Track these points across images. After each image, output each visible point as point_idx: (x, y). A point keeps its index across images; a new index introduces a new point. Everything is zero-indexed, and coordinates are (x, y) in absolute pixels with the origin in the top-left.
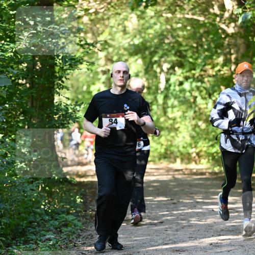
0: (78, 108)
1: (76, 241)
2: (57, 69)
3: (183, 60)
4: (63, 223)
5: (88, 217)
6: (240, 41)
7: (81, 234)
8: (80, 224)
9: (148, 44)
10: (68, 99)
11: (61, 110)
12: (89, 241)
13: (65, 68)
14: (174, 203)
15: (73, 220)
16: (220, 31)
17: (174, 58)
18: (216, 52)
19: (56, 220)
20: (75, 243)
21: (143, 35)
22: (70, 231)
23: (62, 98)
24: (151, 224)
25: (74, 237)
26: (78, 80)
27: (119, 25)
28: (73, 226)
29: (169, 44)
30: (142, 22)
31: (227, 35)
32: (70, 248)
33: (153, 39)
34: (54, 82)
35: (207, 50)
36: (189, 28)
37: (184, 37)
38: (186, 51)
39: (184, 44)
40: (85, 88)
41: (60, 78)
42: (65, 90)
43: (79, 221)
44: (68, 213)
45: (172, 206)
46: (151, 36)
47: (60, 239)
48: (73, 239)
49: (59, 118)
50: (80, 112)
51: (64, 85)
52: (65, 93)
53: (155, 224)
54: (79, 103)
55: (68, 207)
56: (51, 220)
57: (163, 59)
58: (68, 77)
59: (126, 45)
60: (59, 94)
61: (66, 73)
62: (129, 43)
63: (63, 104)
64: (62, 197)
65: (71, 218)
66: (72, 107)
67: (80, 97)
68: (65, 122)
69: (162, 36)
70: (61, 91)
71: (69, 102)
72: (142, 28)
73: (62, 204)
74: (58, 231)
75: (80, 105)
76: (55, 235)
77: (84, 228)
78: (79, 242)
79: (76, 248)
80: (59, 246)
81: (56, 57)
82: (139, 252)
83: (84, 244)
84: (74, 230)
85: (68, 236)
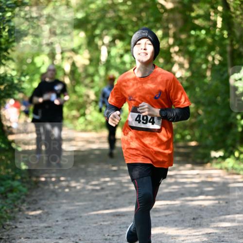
0: (23, 79)
3: (123, 34)
4: (9, 189)
5: (33, 183)
6: (178, 16)
7: (26, 199)
8: (25, 190)
9: (90, 18)
10: (13, 70)
11: (8, 81)
12: (34, 206)
13: (11, 40)
14: (115, 171)
15: (18, 186)
16: (158, 6)
17: (114, 31)
18: (155, 26)
19: (2, 185)
20: (20, 208)
21: (86, 9)
22: (16, 197)
23: (8, 69)
24: (93, 190)
25: (19, 201)
26: (23, 53)
28: (18, 192)
29: (110, 18)
31: (166, 10)
32: (16, 213)
33: (95, 13)
35: (146, 24)
36: (129, 3)
37: (126, 12)
38: (126, 25)
39: (125, 17)
40: (29, 61)
41: (6, 50)
42: (10, 62)
43: (24, 187)
44: (13, 179)
45: (113, 173)
46: (94, 11)
47: (6, 204)
48: (18, 204)
49: (5, 88)
51: (10, 56)
52: (10, 64)
53: (97, 191)
54: (25, 74)
57: (104, 33)
58: (13, 49)
60: (4, 65)
61: (11, 45)
63: (9, 75)
64: (7, 164)
65: (16, 183)
66: (18, 77)
67: (25, 67)
68: (11, 92)
69: (103, 10)
70: (7, 63)
71: (14, 73)
72: (85, 3)
73: (7, 171)
74: (4, 196)
75: (25, 76)
76: (1, 200)
77: (28, 193)
78: (24, 207)
79: (21, 213)
80: (5, 210)
81: (2, 30)
82: (81, 217)
83: (28, 209)
84: (19, 196)
85: (13, 201)
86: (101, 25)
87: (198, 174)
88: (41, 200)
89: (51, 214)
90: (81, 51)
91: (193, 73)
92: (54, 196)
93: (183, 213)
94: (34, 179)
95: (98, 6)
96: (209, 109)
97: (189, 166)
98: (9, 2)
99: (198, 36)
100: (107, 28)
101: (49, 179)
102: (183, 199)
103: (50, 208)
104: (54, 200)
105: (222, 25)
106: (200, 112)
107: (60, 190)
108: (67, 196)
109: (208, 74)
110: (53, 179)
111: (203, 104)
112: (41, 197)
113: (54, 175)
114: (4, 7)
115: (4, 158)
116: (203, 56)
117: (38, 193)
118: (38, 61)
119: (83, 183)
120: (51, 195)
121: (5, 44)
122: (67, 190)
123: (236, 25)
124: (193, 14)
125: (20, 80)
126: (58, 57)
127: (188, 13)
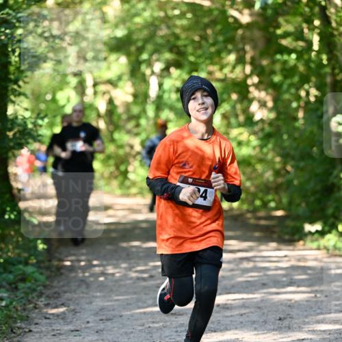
0: (40, 122)
1: (38, 301)
2: (12, 69)
3: (180, 59)
4: (20, 277)
5: (54, 269)
6: (257, 34)
7: (44, 291)
8: (42, 278)
9: (135, 37)
10: (27, 109)
11: (19, 125)
12: (56, 301)
15: (33, 273)
16: (231, 20)
17: (168, 56)
18: (226, 47)
19: (10, 272)
20: (36, 304)
21: (128, 24)
22: (29, 288)
23: (18, 109)
24: (138, 279)
25: (34, 295)
26: (39, 85)
27: (95, 10)
28: (33, 281)
29: (162, 37)
30: (126, 6)
31: (240, 26)
32: (29, 311)
33: (140, 30)
34: (7, 87)
35: (213, 45)
36: (189, 15)
37: (185, 29)
38: (185, 46)
39: (183, 36)
40: (49, 97)
41: (16, 82)
42: (22, 98)
43: (41, 274)
44: (26, 263)
46: (139, 26)
47: (16, 299)
48: (33, 298)
49: (14, 135)
50: (43, 127)
51: (22, 90)
52: (21, 102)
53: (144, 279)
54: (42, 115)
55: (26, 255)
56: (4, 273)
57: (154, 57)
58: (26, 80)
59: (105, 39)
60: (13, 102)
61: (24, 75)
62: (109, 35)
63: (20, 117)
64: (18, 241)
65: (30, 269)
66: (33, 121)
67: (43, 106)
68: (23, 141)
69: (153, 26)
70: (17, 100)
71: (27, 114)
72: (128, 16)
73: (17, 251)
74: (13, 287)
75: (42, 119)
76: (9, 293)
77: (48, 283)
78: (42, 302)
79: (37, 311)
80: (14, 307)
81: (11, 54)
82: (121, 316)
83: (47, 305)
84: (34, 286)
85: (27, 294)
86: (150, 47)
87: (286, 256)
88: (65, 292)
89: (80, 312)
90: (121, 84)
91: (279, 113)
92: (83, 288)
93: (266, 311)
94: (55, 263)
95: (145, 20)
96: (302, 164)
97: (274, 245)
98: (19, 15)
99: (285, 62)
100: (157, 51)
101: (76, 264)
102: (265, 291)
103: (78, 304)
104: (83, 293)
105: (320, 47)
106: (289, 168)
107: (92, 279)
108: (102, 287)
109: (301, 114)
110: (83, 263)
111: (293, 158)
112: (65, 289)
113: (83, 258)
114: (14, 21)
115: (12, 233)
116: (293, 91)
117: (61, 283)
118: (61, 97)
119: (125, 268)
120: (79, 286)
121: (14, 74)
122: (102, 279)
123: (339, 47)
124: (279, 32)
125: (35, 124)
126: (89, 91)
127: (271, 30)
